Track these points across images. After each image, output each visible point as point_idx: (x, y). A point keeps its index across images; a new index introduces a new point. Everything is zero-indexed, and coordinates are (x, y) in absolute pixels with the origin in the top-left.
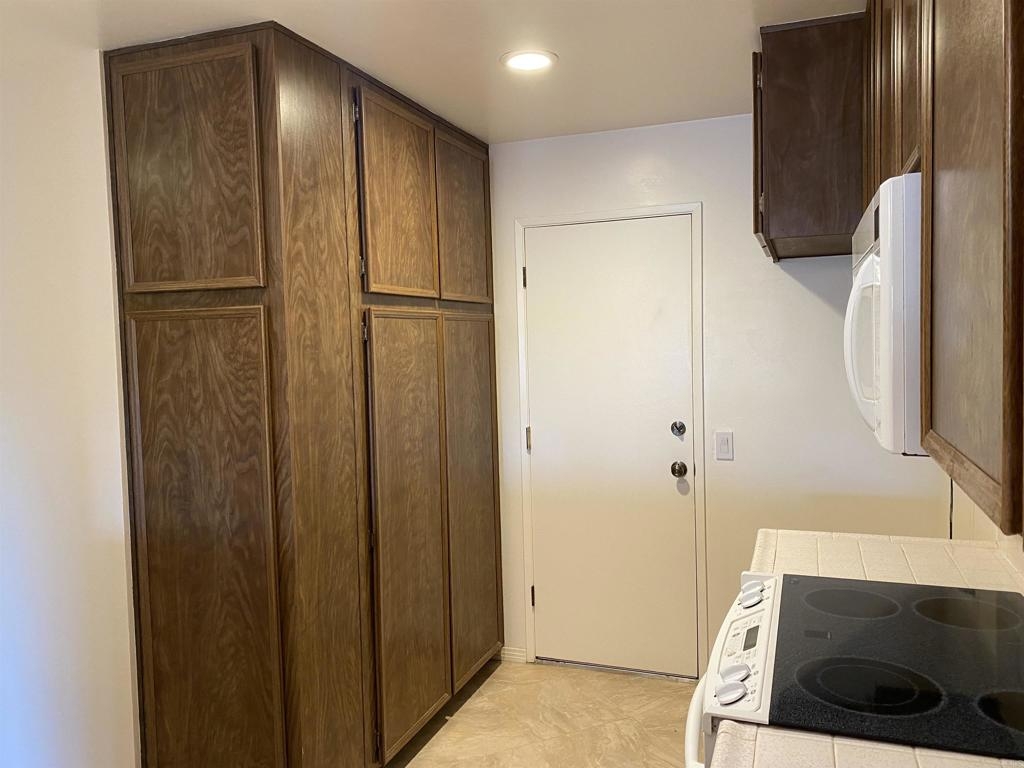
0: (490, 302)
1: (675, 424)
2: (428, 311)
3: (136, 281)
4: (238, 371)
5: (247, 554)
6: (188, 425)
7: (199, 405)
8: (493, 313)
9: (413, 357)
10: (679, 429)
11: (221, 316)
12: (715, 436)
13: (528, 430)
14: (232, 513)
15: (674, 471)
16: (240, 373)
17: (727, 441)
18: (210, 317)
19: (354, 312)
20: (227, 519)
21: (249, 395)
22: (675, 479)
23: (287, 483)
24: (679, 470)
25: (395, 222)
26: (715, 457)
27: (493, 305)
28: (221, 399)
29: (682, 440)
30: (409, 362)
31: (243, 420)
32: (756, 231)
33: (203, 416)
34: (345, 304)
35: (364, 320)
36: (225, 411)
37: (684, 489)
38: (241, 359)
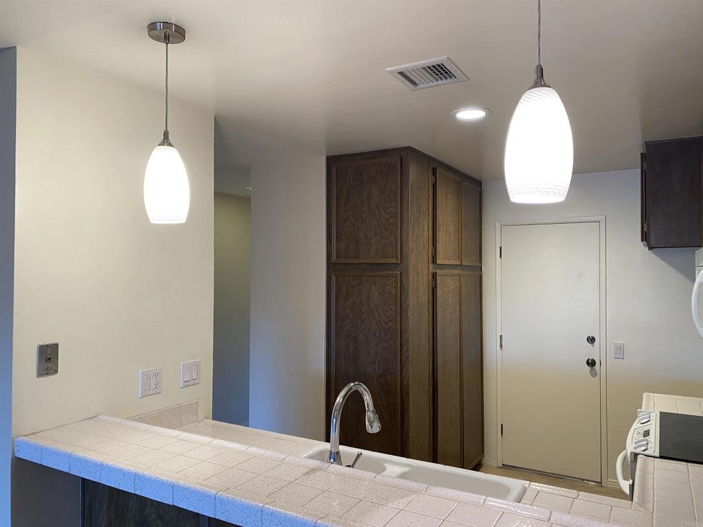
0: (479, 265)
1: (589, 337)
2: (456, 272)
3: (337, 258)
4: (385, 300)
5: (386, 387)
6: (359, 325)
7: (365, 315)
8: (481, 271)
9: (451, 296)
10: (591, 340)
11: (378, 276)
12: (613, 345)
13: (501, 337)
14: (379, 367)
15: (588, 363)
16: (387, 302)
17: (620, 350)
18: (372, 276)
19: (430, 274)
20: (376, 369)
21: (390, 312)
22: (588, 368)
23: (407, 353)
24: (591, 363)
25: (446, 230)
26: (613, 357)
27: (481, 267)
28: (376, 313)
29: (593, 346)
30: (449, 298)
31: (387, 323)
32: (642, 240)
33: (366, 322)
34: (427, 269)
35: (433, 277)
36: (377, 319)
37: (594, 374)
38: (387, 295)
